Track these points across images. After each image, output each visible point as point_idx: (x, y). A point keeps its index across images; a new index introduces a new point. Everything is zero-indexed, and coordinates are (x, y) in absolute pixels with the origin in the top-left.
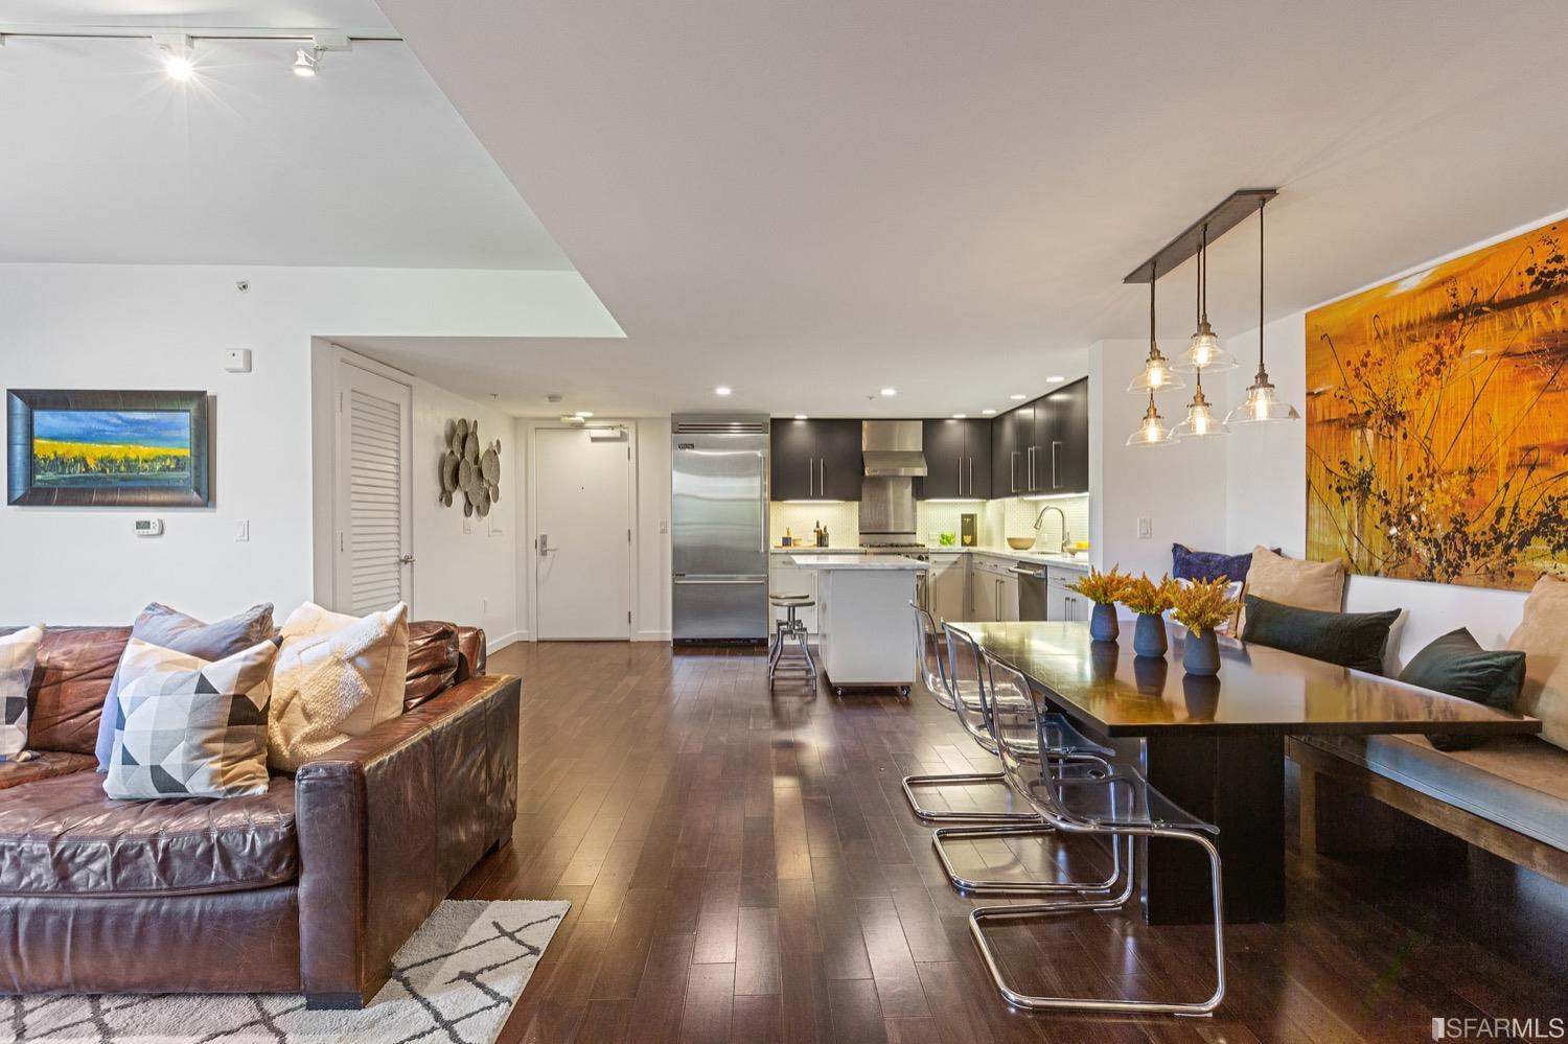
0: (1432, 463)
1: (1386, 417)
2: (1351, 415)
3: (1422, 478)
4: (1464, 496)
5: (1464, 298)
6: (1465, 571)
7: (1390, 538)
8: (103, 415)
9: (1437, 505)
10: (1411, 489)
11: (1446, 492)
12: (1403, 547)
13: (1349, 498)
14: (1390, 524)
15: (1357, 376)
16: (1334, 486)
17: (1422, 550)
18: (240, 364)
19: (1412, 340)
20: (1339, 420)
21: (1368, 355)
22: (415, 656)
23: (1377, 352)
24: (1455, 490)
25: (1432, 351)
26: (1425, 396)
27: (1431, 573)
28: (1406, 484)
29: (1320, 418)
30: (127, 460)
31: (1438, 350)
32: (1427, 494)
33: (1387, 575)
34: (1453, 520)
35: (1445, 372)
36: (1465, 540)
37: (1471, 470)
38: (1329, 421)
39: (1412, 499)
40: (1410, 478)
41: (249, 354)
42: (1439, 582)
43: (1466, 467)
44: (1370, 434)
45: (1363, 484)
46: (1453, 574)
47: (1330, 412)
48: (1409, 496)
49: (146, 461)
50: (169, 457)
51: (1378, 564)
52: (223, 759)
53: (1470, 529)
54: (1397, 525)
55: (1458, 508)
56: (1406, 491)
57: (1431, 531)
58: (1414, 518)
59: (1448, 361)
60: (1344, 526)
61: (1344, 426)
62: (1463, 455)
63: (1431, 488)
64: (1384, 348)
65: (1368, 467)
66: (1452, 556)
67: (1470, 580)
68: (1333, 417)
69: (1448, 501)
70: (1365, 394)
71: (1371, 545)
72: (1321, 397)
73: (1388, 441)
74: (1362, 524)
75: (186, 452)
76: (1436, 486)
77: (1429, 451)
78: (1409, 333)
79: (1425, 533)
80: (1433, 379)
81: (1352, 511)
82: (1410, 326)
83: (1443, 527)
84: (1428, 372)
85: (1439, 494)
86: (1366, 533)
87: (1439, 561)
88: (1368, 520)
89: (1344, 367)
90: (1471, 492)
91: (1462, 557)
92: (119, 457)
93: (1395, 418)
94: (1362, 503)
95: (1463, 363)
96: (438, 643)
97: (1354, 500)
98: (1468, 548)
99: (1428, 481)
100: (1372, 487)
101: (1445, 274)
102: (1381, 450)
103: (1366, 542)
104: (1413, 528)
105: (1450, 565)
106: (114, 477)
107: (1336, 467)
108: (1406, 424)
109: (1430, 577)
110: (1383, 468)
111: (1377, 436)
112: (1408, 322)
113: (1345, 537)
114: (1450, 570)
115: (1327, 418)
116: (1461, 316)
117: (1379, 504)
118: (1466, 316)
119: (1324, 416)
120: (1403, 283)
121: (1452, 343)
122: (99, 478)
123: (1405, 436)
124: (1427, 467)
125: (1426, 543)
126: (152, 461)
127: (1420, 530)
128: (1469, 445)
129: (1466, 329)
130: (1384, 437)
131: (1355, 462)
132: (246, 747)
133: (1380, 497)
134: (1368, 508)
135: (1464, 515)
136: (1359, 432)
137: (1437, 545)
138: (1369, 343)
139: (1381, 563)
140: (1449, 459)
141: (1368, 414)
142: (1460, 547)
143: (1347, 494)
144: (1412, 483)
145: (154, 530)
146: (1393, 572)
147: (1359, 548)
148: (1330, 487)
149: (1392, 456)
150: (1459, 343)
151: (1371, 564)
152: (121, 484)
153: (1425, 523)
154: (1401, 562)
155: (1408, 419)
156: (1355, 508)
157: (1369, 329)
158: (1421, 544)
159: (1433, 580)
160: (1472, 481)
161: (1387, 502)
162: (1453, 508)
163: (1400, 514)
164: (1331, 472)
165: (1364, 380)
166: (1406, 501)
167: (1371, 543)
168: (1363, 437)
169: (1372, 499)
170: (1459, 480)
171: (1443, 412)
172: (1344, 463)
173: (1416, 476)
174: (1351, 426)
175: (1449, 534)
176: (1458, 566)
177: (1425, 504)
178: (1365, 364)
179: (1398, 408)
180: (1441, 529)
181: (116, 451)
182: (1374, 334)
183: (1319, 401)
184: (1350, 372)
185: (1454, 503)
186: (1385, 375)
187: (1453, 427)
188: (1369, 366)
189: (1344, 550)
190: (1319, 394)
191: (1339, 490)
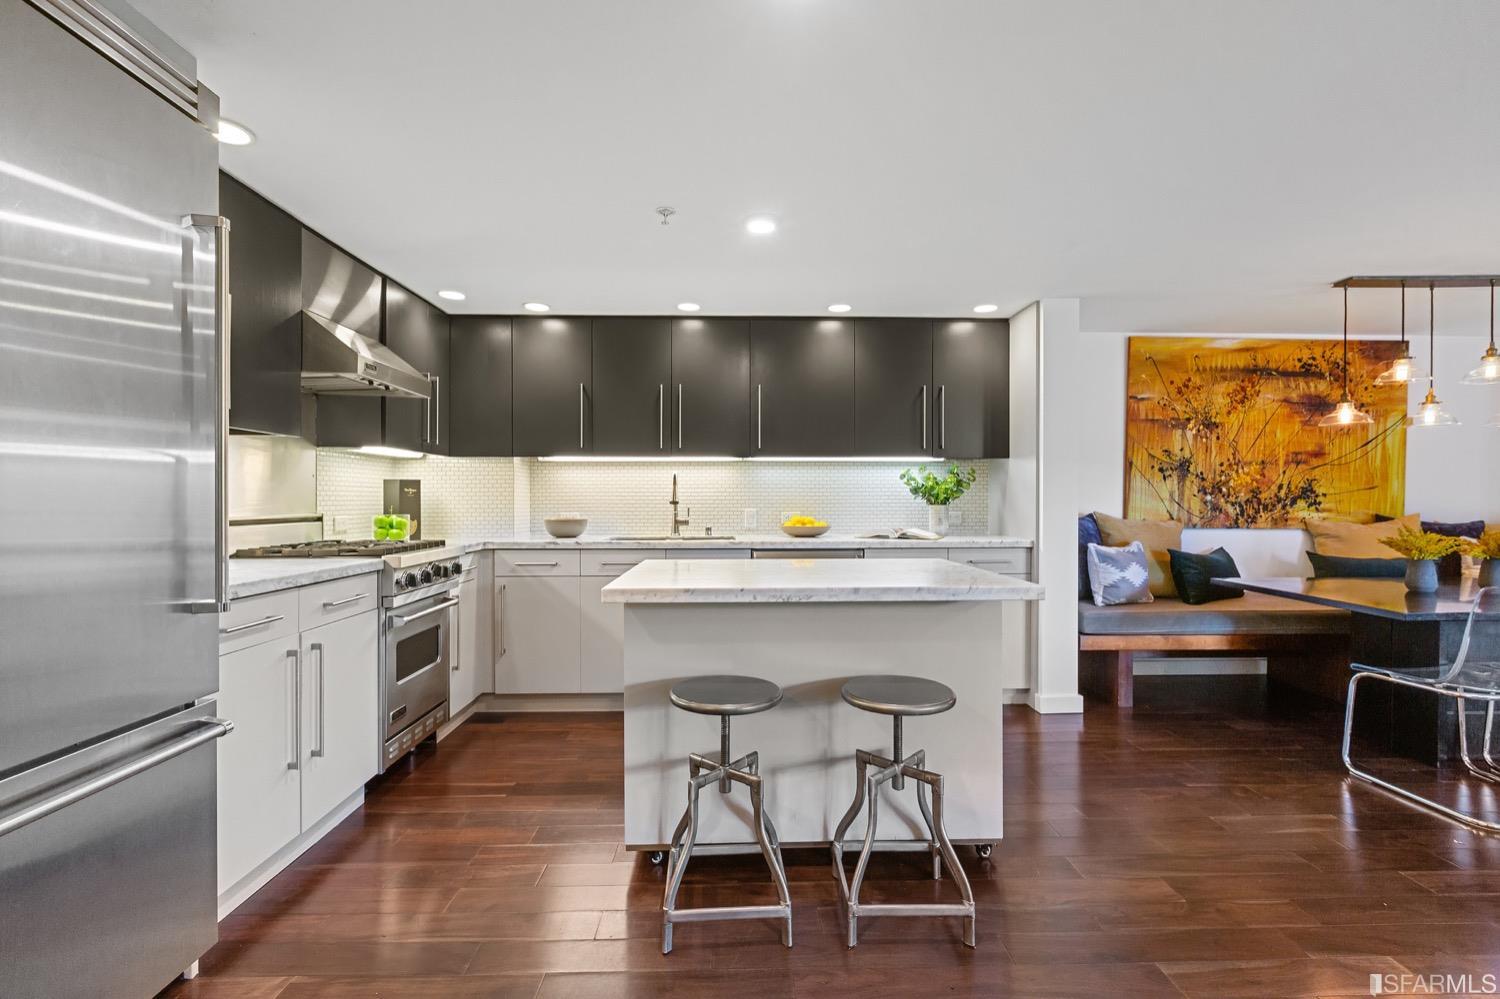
0: (1238, 457)
1: (1203, 424)
2: (1173, 419)
3: (1230, 465)
4: (1258, 477)
5: (1261, 363)
6: (1259, 520)
7: (1205, 503)
9: (1241, 481)
10: (1222, 471)
11: (1248, 474)
12: (1216, 508)
13: (1170, 476)
14: (1206, 494)
15: (1180, 392)
16: (1157, 468)
17: (1230, 510)
19: (1225, 379)
20: (1162, 421)
21: (1189, 380)
23: (1197, 380)
24: (1252, 472)
25: (1239, 388)
26: (1233, 417)
27: (1236, 523)
28: (1218, 469)
29: (1143, 416)
31: (1243, 389)
32: (1234, 475)
33: (1203, 526)
34: (1252, 491)
35: (1247, 403)
36: (1259, 503)
37: (1263, 462)
38: (1153, 420)
39: (1223, 478)
40: (1222, 465)
42: (1242, 528)
43: (1260, 460)
44: (1190, 434)
45: (1184, 467)
46: (1252, 521)
47: (1153, 414)
48: (1221, 476)
51: (1196, 520)
53: (1262, 496)
54: (1211, 494)
55: (1255, 484)
56: (1217, 472)
57: (1237, 498)
58: (1224, 490)
59: (1250, 397)
60: (1166, 495)
61: (1167, 426)
62: (1258, 454)
63: (1237, 471)
64: (1202, 379)
65: (1187, 455)
66: (1251, 512)
67: (1262, 526)
68: (1156, 417)
69: (1248, 479)
70: (1186, 406)
71: (1190, 508)
72: (1145, 402)
73: (1204, 440)
74: (1182, 494)
76: (1240, 471)
77: (1235, 449)
78: (1222, 374)
79: (1232, 499)
80: (1239, 407)
81: (1173, 484)
82: (1223, 370)
83: (1245, 494)
84: (1236, 401)
85: (1242, 475)
86: (1186, 498)
87: (1242, 515)
88: (1187, 492)
89: (1168, 384)
90: (1263, 475)
91: (1257, 512)
93: (1210, 425)
94: (1182, 478)
95: (1260, 400)
97: (1175, 477)
98: (1261, 507)
99: (1235, 467)
100: (1192, 469)
101: (1249, 345)
102: (1199, 445)
103: (1186, 506)
104: (1223, 496)
105: (1249, 517)
107: (1158, 453)
108: (1219, 430)
109: (1236, 525)
110: (1200, 457)
111: (1195, 436)
112: (1222, 367)
113: (1167, 503)
114: (1250, 520)
115: (1150, 417)
116: (1259, 373)
117: (1196, 481)
118: (1262, 374)
119: (1147, 415)
120: (1218, 342)
121: (1253, 387)
123: (1218, 438)
124: (1234, 459)
125: (1233, 504)
127: (1228, 497)
128: (1262, 448)
129: (1262, 381)
130: (1202, 438)
131: (1176, 450)
133: (1197, 476)
134: (1188, 483)
135: (1258, 488)
136: (1179, 432)
137: (1241, 506)
138: (1190, 372)
139: (1198, 519)
140: (1250, 455)
141: (1188, 420)
142: (1256, 506)
143: (1167, 474)
144: (1223, 468)
146: (1208, 524)
147: (1179, 510)
148: (1153, 467)
149: (1207, 449)
150: (1257, 388)
151: (1190, 520)
153: (1232, 492)
154: (1214, 518)
155: (1220, 428)
156: (1176, 482)
157: (1190, 363)
158: (1229, 505)
159: (1238, 527)
160: (1264, 468)
161: (1203, 479)
162: (1252, 483)
163: (1213, 487)
164: (1153, 457)
165: (1185, 396)
166: (1218, 479)
167: (1190, 504)
168: (1184, 436)
169: (1191, 477)
170: (1254, 468)
171: (1245, 428)
172: (1166, 451)
173: (1226, 464)
174: (1173, 426)
175: (1248, 500)
176: (1255, 517)
177: (1232, 481)
178: (1187, 386)
179: (1213, 420)
180: (1243, 496)
182: (1195, 368)
183: (1142, 406)
184: (1173, 390)
185: (1253, 481)
186: (1203, 396)
187: (1253, 435)
188: (1191, 388)
189: (1165, 511)
190: (1143, 399)
191: (1161, 470)
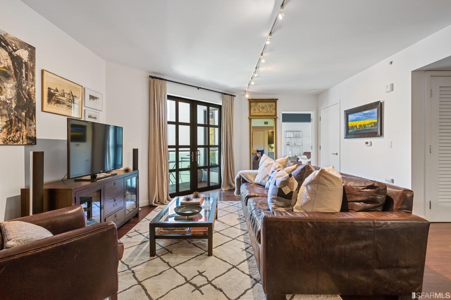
8: (359, 113)
18: (389, 89)
22: (357, 193)
30: (364, 125)
41: (392, 85)
49: (368, 125)
50: (372, 123)
52: (275, 205)
75: (376, 121)
92: (362, 124)
96: (368, 190)
106: (362, 130)
122: (359, 130)
126: (369, 124)
132: (282, 204)
145: (369, 144)
152: (363, 132)
181: (362, 123)
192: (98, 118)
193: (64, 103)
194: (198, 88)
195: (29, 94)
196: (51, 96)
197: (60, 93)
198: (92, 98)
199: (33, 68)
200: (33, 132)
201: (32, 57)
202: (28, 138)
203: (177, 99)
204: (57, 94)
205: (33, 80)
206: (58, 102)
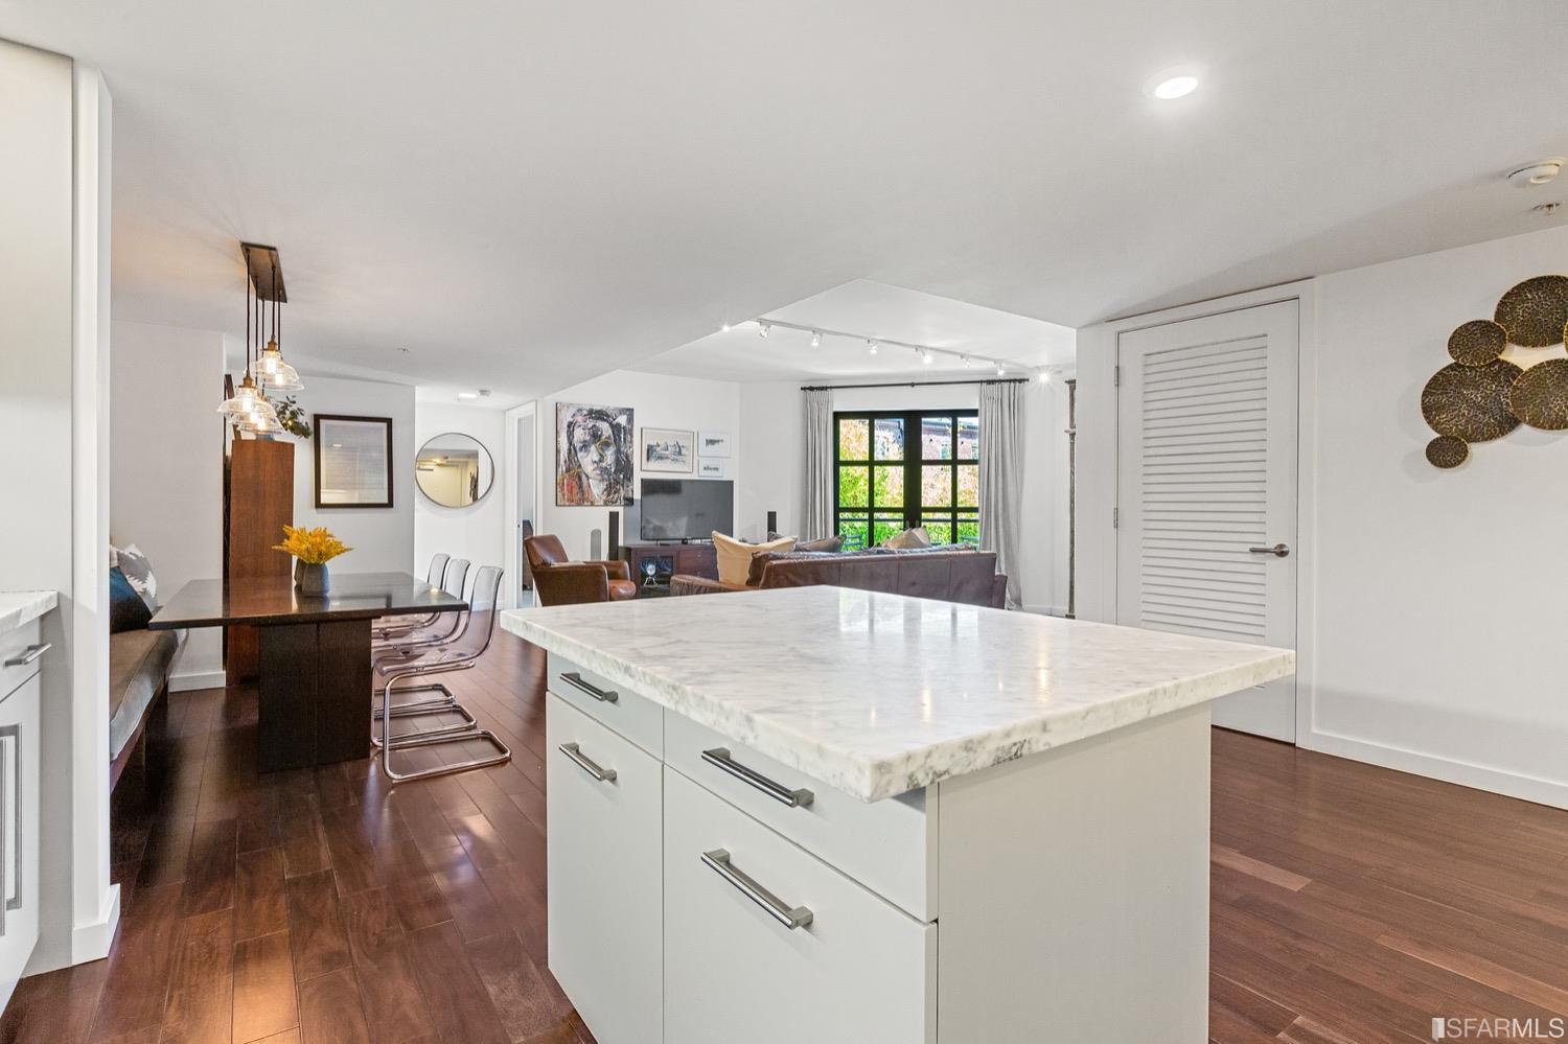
192: (721, 470)
193: (667, 458)
194: (913, 385)
195: (627, 457)
196: (650, 450)
197: (662, 447)
198: (711, 442)
199: (631, 430)
200: (630, 493)
201: (630, 420)
202: (625, 499)
203: (871, 416)
204: (658, 449)
205: (631, 442)
206: (661, 458)
